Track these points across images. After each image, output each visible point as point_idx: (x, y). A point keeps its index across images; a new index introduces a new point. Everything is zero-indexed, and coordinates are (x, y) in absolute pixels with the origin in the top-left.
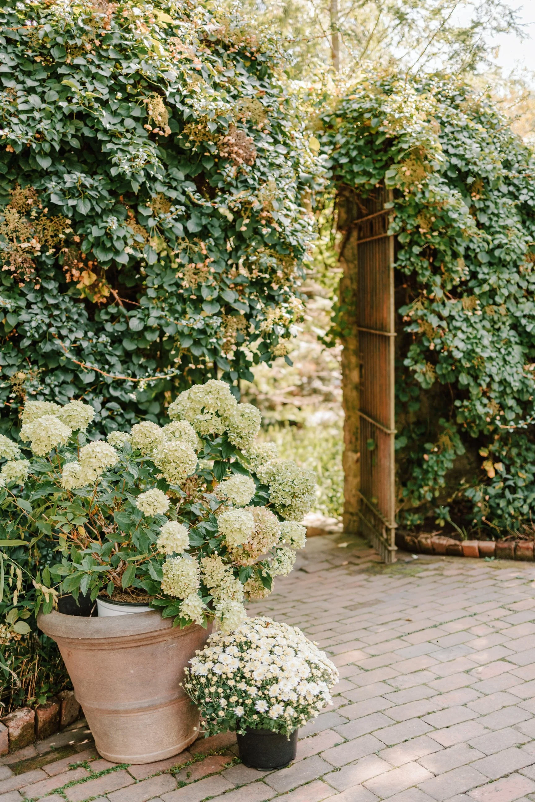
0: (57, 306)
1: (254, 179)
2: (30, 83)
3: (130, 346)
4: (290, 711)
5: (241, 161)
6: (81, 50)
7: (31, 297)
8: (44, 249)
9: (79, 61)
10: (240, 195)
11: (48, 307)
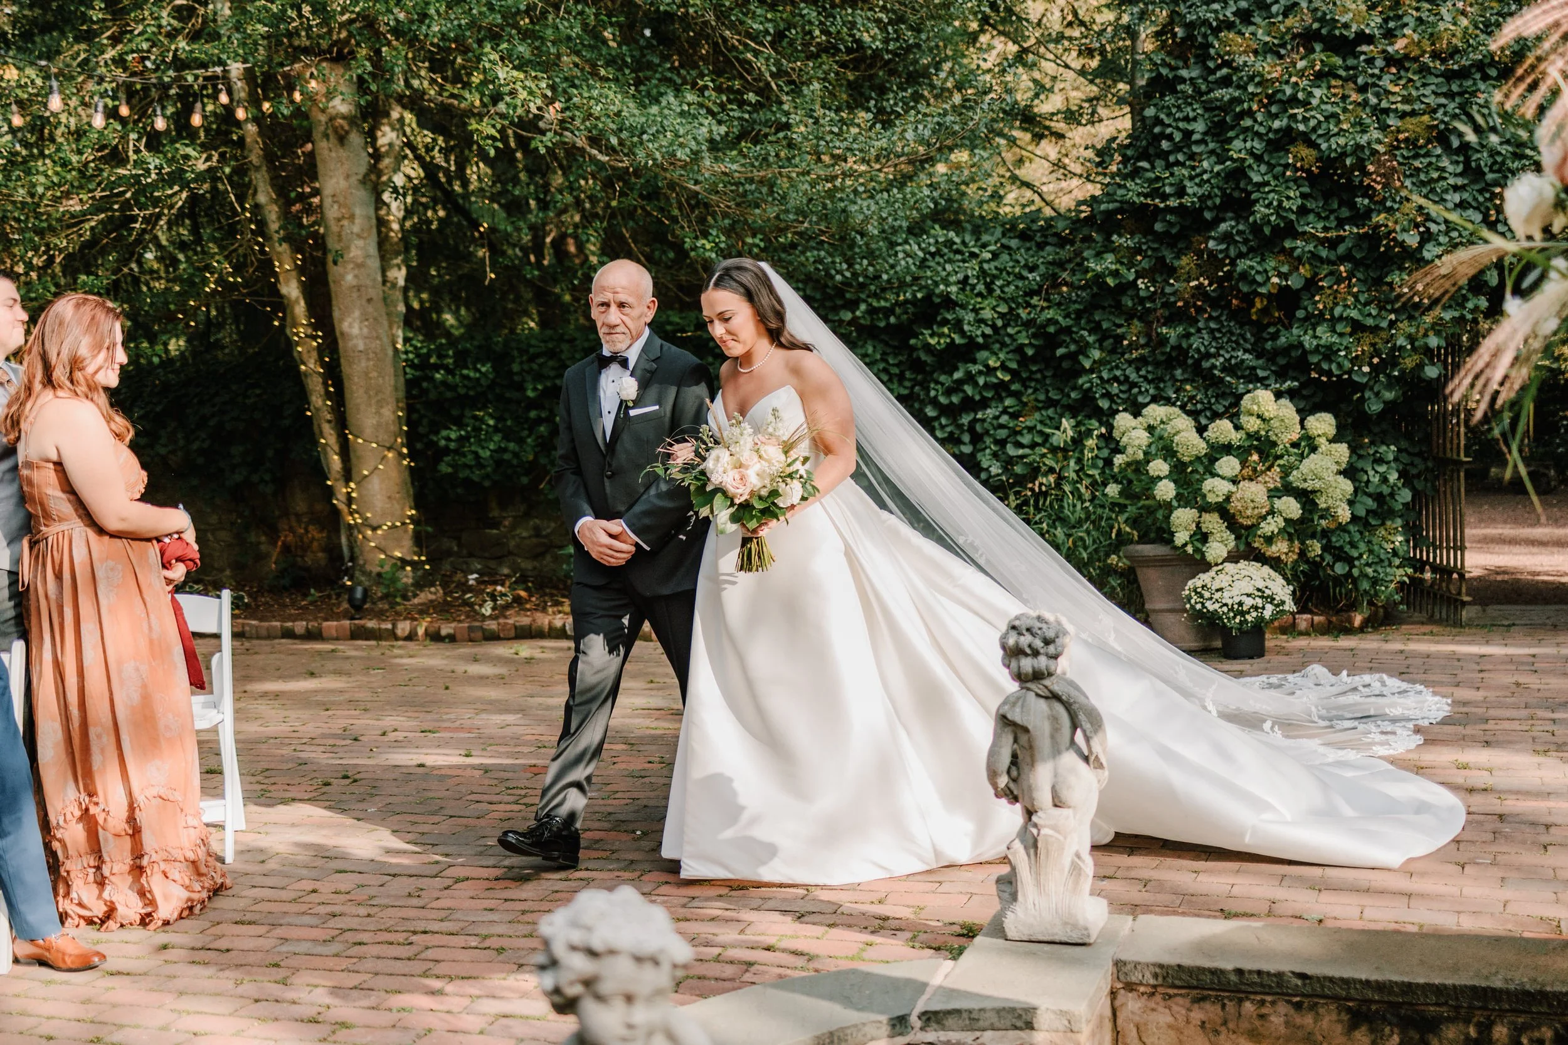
0: (1219, 330)
1: (1394, 201)
2: (1212, 146)
3: (1282, 361)
4: (1225, 609)
5: (1379, 187)
6: (1250, 113)
7: (1201, 325)
8: (1210, 285)
9: (1247, 122)
10: (1380, 218)
11: (1212, 331)
